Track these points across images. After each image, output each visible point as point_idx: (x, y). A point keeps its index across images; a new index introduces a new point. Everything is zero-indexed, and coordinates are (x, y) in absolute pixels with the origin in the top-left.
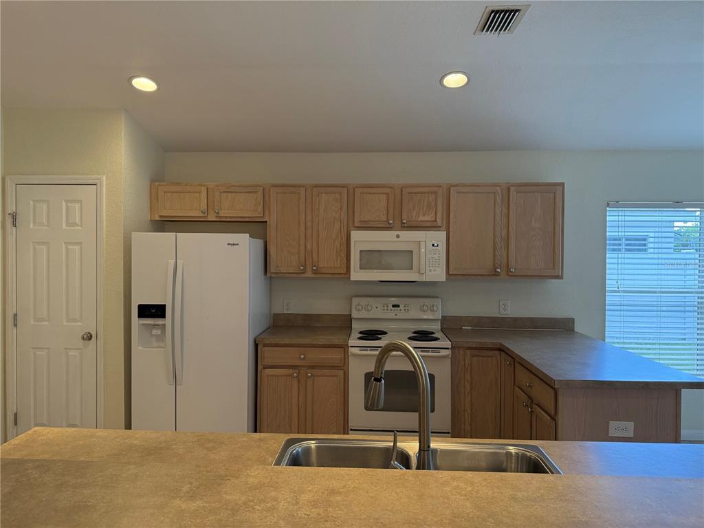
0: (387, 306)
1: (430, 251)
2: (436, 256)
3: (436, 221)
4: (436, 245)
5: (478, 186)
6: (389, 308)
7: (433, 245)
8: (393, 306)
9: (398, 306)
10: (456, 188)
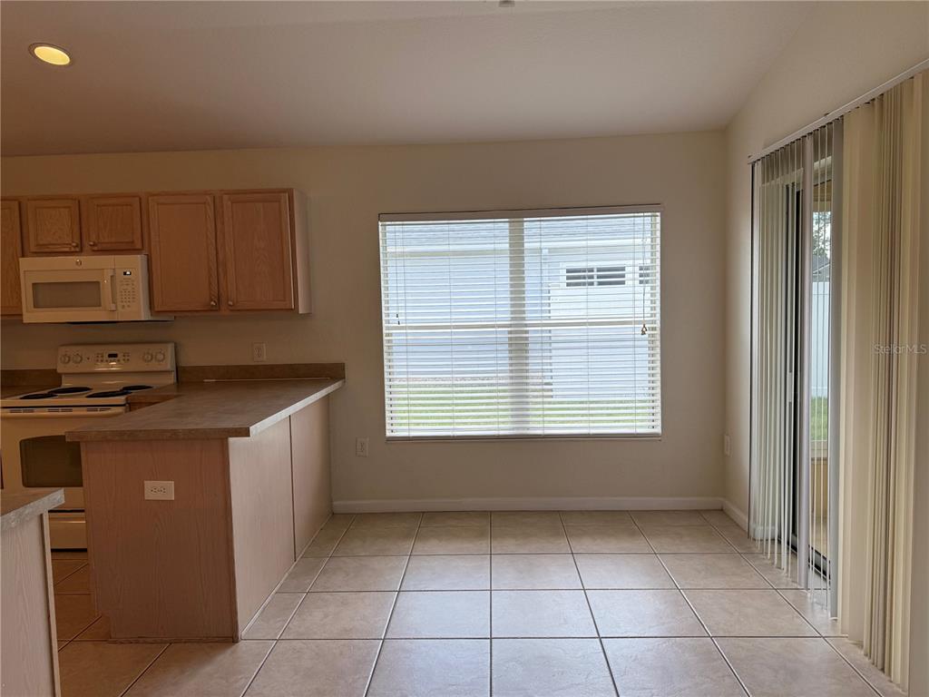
0: (102, 356)
1: (121, 281)
2: (130, 288)
3: (133, 242)
4: (128, 273)
5: (185, 194)
6: (105, 359)
7: (125, 274)
8: (110, 356)
9: (115, 356)
10: (155, 198)
